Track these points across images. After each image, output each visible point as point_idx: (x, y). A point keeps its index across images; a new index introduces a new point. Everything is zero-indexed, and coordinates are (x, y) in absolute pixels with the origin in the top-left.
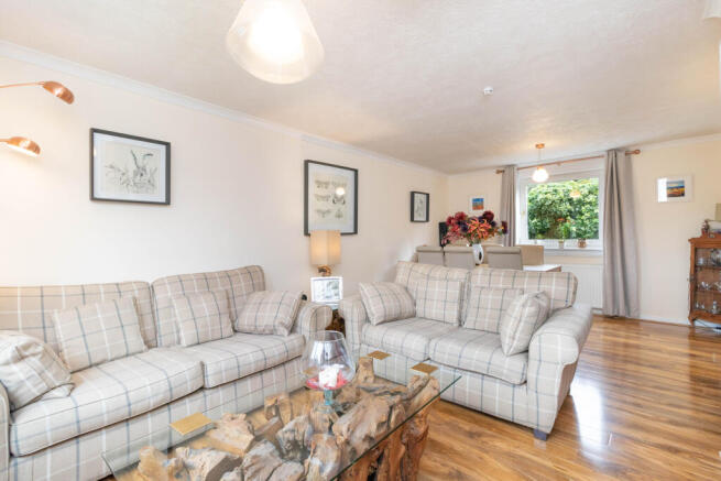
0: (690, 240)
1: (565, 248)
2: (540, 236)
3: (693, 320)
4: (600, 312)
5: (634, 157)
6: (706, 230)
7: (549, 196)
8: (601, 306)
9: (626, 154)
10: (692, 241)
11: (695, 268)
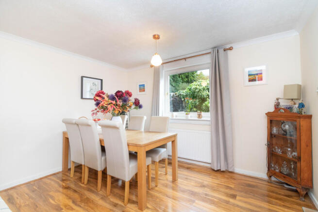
0: (266, 114)
1: (190, 118)
2: (195, 109)
3: (270, 177)
4: (208, 165)
5: (229, 52)
6: (277, 106)
7: (198, 87)
8: (210, 161)
9: (225, 50)
10: (268, 114)
11: (271, 136)
